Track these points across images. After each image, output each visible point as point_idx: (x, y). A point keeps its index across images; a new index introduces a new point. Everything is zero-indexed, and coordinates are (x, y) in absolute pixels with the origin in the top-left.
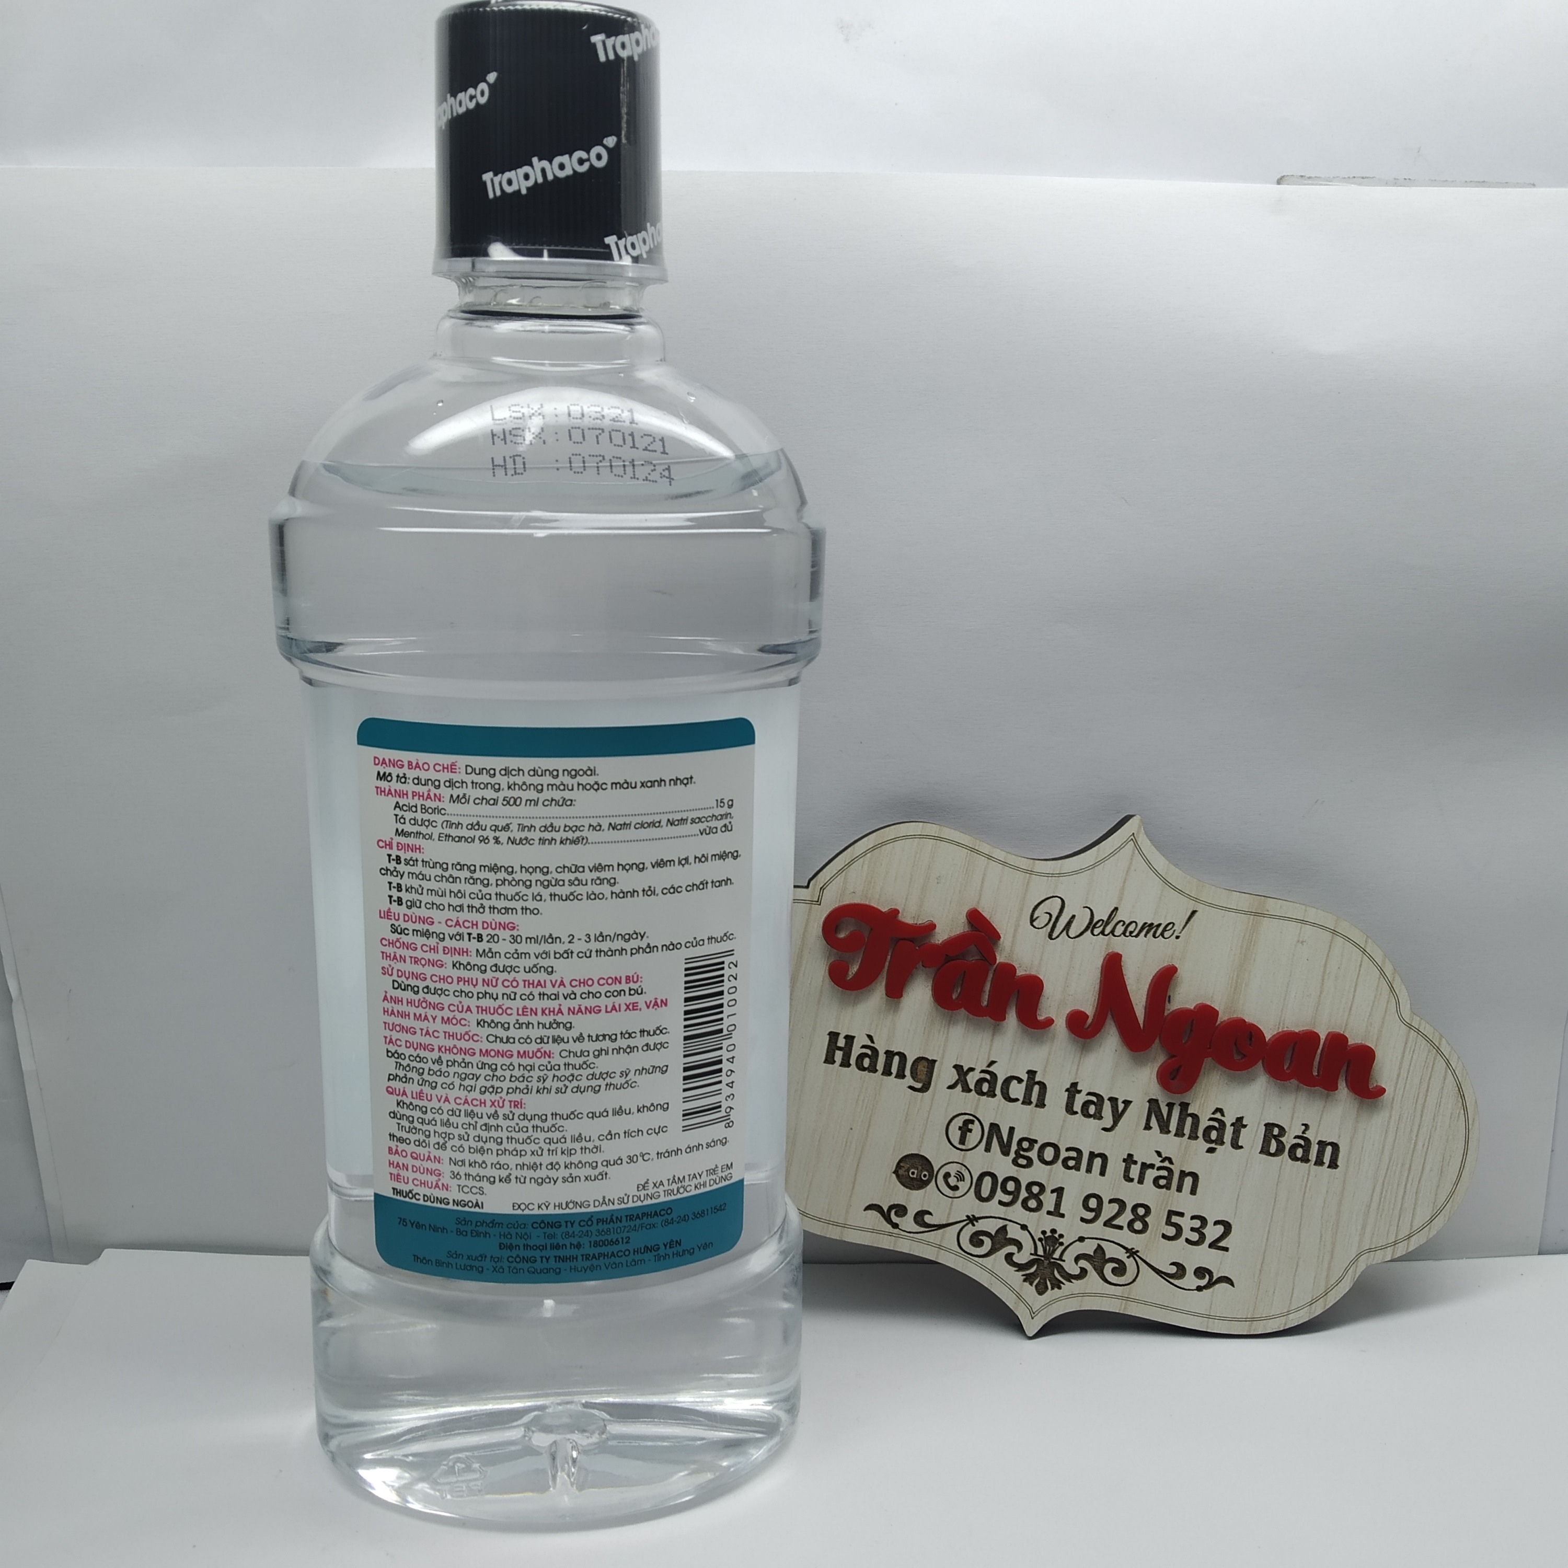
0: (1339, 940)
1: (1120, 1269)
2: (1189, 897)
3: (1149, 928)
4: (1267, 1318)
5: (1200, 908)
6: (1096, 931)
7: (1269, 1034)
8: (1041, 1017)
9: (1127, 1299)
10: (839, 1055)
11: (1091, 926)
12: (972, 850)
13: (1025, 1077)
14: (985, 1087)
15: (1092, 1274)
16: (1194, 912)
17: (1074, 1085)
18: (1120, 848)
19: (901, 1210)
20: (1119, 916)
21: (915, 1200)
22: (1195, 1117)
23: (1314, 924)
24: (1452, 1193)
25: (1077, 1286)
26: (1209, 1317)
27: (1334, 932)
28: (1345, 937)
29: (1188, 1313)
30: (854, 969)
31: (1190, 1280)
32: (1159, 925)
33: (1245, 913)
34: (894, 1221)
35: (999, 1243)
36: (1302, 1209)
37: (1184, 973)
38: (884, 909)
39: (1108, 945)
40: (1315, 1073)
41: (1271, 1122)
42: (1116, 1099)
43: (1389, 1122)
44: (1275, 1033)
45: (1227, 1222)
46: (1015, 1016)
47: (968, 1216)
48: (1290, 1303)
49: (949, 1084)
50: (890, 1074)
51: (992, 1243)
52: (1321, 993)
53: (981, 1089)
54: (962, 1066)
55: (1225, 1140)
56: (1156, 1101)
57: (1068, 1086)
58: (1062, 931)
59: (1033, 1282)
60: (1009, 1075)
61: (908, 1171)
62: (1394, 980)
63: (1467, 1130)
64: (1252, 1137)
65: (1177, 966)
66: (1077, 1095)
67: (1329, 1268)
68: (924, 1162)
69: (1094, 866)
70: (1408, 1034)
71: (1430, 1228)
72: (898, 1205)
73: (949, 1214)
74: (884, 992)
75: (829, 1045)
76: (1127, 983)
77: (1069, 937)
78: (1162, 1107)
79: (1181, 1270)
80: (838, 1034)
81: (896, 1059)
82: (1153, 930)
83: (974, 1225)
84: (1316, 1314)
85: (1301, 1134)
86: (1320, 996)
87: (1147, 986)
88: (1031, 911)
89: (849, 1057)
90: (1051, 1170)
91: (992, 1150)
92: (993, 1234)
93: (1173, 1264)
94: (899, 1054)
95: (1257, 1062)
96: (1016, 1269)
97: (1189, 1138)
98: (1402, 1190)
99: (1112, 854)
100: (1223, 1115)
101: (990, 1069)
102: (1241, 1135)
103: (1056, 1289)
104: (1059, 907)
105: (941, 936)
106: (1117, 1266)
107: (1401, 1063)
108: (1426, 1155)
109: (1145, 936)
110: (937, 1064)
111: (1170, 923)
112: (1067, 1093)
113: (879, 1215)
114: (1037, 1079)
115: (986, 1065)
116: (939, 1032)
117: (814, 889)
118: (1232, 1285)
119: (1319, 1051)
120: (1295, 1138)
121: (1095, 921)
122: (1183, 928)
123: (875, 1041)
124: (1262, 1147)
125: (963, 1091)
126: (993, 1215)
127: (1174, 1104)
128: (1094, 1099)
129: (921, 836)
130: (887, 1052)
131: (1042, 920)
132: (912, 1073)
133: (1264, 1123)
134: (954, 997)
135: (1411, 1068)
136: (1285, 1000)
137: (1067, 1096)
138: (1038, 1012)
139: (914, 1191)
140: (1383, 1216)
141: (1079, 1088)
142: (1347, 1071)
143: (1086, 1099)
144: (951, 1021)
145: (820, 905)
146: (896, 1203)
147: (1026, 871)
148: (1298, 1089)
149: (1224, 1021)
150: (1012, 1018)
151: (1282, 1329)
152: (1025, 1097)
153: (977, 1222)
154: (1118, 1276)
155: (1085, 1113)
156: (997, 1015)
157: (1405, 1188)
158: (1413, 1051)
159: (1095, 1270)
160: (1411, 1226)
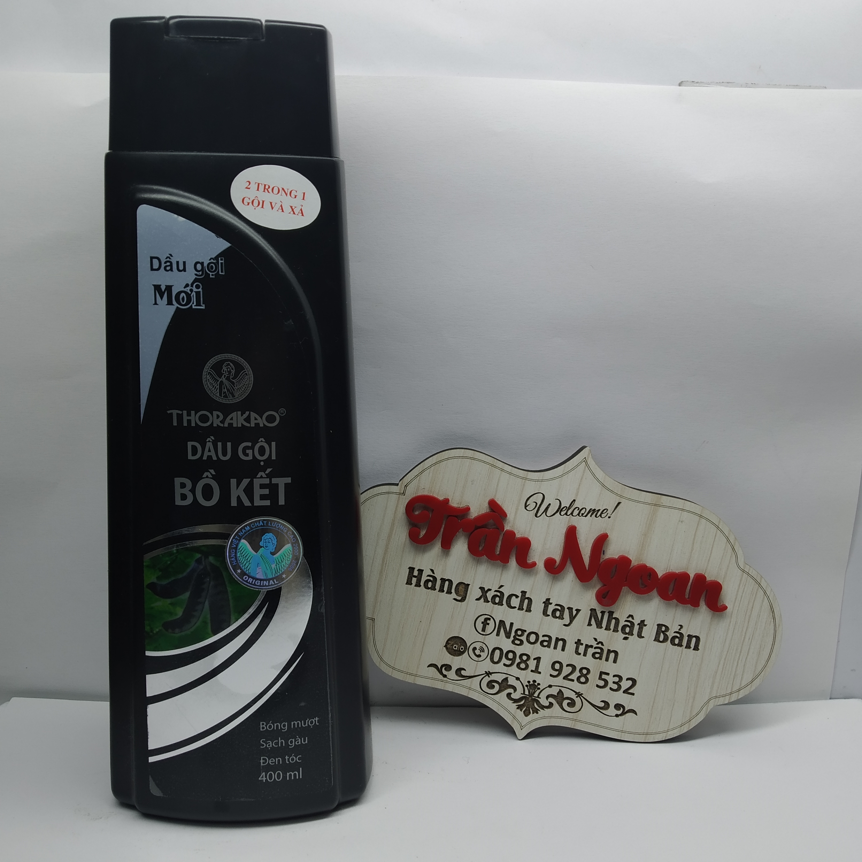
0: (703, 521)
1: (572, 704)
2: (617, 494)
3: (593, 512)
4: (656, 733)
5: (622, 500)
6: (563, 513)
7: (660, 575)
8: (530, 561)
9: (576, 720)
10: (414, 580)
11: (560, 510)
12: (492, 465)
13: (520, 595)
14: (497, 600)
15: (556, 706)
16: (619, 503)
17: (548, 600)
18: (577, 466)
19: (448, 667)
20: (576, 505)
21: (456, 662)
22: (617, 619)
23: (689, 511)
24: (765, 666)
25: (547, 712)
26: (622, 732)
27: (701, 516)
28: (707, 519)
29: (611, 729)
30: (423, 533)
31: (612, 711)
32: (599, 510)
33: (649, 504)
34: (444, 674)
35: (503, 687)
36: (677, 673)
37: (613, 537)
38: (441, 498)
39: (569, 521)
40: (687, 597)
41: (661, 623)
42: (572, 608)
43: (729, 625)
44: (665, 573)
45: (634, 679)
46: (515, 560)
47: (486, 672)
48: (669, 725)
49: (477, 598)
50: (443, 591)
51: (500, 687)
52: (692, 550)
53: (495, 601)
54: (484, 588)
55: (634, 633)
56: (595, 610)
57: (545, 600)
58: (543, 513)
59: (522, 709)
60: (511, 593)
61: (453, 645)
62: (735, 544)
63: (775, 631)
64: (650, 631)
65: (608, 534)
66: (550, 606)
67: (692, 706)
68: (462, 641)
69: (562, 476)
70: (742, 575)
71: (751, 686)
72: (446, 665)
73: (475, 670)
74: (440, 545)
75: (409, 574)
76: (579, 543)
77: (547, 516)
78: (598, 613)
79: (607, 705)
80: (414, 569)
81: (447, 583)
82: (596, 513)
83: (489, 677)
84: (684, 732)
85: (678, 631)
86: (691, 553)
87: (592, 545)
88: (525, 501)
89: (420, 582)
90: (534, 647)
91: (500, 635)
92: (500, 682)
93: (602, 701)
94: (448, 580)
95: (654, 589)
96: (513, 702)
97: (613, 631)
98: (736, 664)
99: (573, 469)
100: (633, 619)
101: (500, 590)
102: (643, 630)
103: (535, 714)
104: (542, 499)
105: (474, 513)
106: (570, 701)
107: (738, 591)
108: (750, 644)
109: (591, 516)
110: (470, 586)
111: (605, 509)
112: (544, 604)
113: (436, 670)
114: (527, 596)
115: (498, 588)
116: (472, 567)
117: (401, 486)
118: (636, 714)
119: (690, 584)
120: (675, 632)
121: (562, 507)
122: (613, 512)
123: (435, 573)
124: (655, 638)
125: (484, 602)
126: (500, 672)
127: (605, 612)
128: (559, 608)
129: (463, 457)
130: (442, 579)
131: (532, 506)
132: (455, 591)
133: (657, 624)
134: (480, 549)
135: (743, 595)
136: (671, 554)
137: (543, 606)
138: (528, 558)
139: (456, 657)
140: (724, 678)
141: (551, 602)
142: (706, 594)
143: (554, 608)
144: (478, 562)
145: (404, 495)
146: (445, 663)
147: (523, 478)
148: (677, 605)
149: (635, 565)
150: (513, 563)
151: (664, 739)
152: (519, 606)
153: (491, 675)
154: (571, 707)
155: (554, 615)
156: (504, 560)
157: (738, 662)
158: (745, 585)
159: (558, 703)
160: (741, 684)
